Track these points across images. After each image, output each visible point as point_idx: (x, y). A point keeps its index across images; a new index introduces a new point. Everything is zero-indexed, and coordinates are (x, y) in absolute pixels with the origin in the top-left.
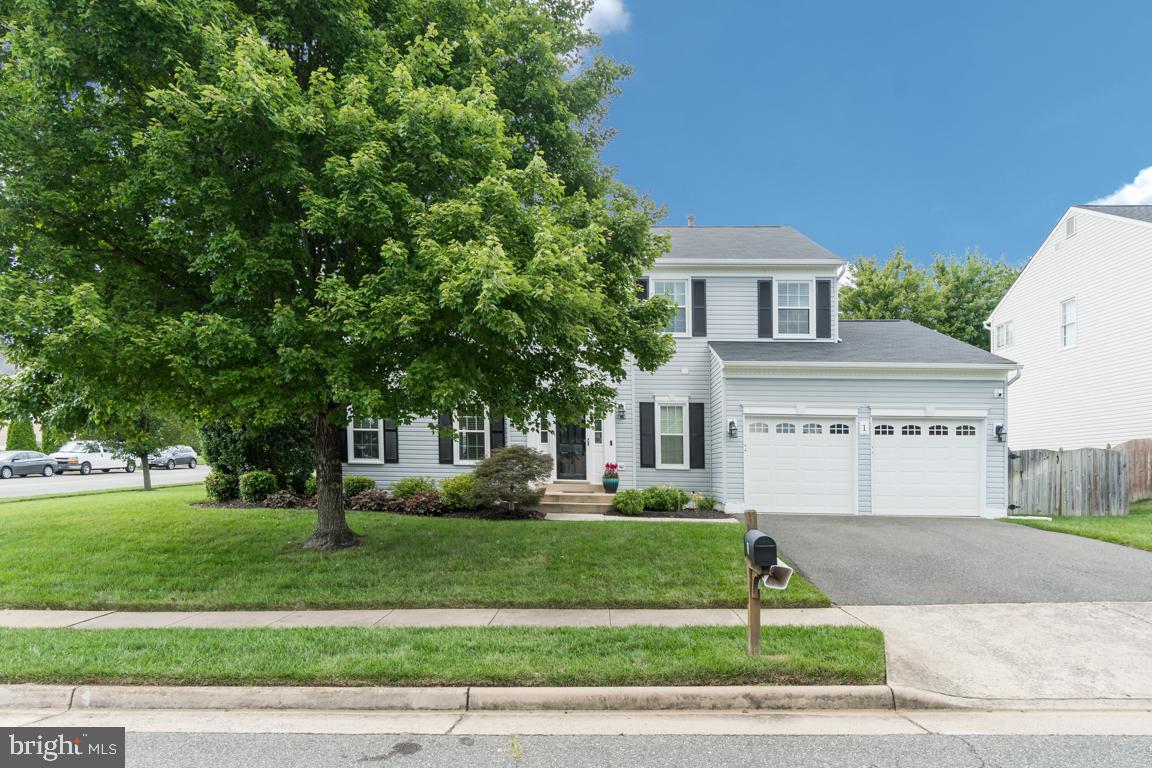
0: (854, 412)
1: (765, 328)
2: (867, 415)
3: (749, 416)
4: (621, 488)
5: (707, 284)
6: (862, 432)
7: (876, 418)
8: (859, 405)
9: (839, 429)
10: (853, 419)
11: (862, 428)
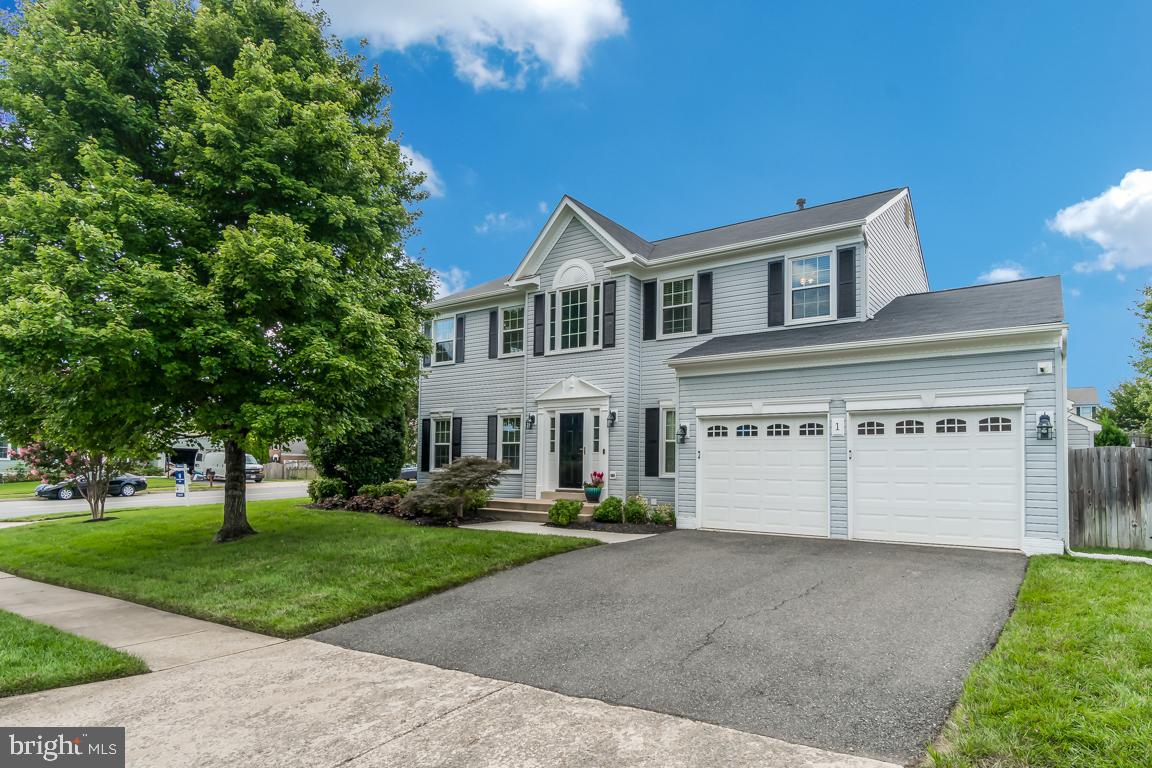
0: (825, 407)
1: (775, 315)
2: (841, 410)
3: (703, 419)
4: (604, 497)
5: (714, 277)
6: (834, 432)
7: (854, 414)
8: (829, 398)
9: (812, 428)
10: (824, 415)
11: (834, 427)
